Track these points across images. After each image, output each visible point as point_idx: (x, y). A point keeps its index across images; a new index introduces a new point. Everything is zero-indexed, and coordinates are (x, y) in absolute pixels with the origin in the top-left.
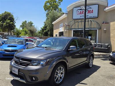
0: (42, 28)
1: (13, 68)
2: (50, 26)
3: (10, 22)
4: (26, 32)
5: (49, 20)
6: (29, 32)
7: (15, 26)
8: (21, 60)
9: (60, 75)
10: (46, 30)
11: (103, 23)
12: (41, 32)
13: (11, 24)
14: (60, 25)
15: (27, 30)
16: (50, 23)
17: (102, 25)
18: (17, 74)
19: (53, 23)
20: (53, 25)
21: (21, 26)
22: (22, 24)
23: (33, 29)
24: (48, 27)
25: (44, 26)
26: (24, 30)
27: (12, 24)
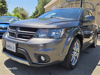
0: (34, 12)
1: (7, 42)
2: (41, 10)
3: (3, 5)
4: (18, 16)
5: (41, 4)
6: (21, 16)
7: (7, 10)
8: (19, 31)
9: (76, 54)
10: (37, 14)
11: (97, 5)
12: (33, 16)
13: (3, 7)
14: (52, 8)
15: (19, 15)
16: (41, 7)
17: (96, 7)
18: (15, 51)
19: (44, 7)
20: (44, 9)
21: (13, 12)
22: (14, 10)
23: (25, 13)
24: (39, 12)
25: (35, 10)
26: (17, 15)
27: (5, 7)
